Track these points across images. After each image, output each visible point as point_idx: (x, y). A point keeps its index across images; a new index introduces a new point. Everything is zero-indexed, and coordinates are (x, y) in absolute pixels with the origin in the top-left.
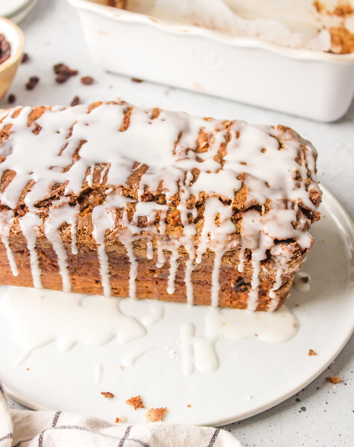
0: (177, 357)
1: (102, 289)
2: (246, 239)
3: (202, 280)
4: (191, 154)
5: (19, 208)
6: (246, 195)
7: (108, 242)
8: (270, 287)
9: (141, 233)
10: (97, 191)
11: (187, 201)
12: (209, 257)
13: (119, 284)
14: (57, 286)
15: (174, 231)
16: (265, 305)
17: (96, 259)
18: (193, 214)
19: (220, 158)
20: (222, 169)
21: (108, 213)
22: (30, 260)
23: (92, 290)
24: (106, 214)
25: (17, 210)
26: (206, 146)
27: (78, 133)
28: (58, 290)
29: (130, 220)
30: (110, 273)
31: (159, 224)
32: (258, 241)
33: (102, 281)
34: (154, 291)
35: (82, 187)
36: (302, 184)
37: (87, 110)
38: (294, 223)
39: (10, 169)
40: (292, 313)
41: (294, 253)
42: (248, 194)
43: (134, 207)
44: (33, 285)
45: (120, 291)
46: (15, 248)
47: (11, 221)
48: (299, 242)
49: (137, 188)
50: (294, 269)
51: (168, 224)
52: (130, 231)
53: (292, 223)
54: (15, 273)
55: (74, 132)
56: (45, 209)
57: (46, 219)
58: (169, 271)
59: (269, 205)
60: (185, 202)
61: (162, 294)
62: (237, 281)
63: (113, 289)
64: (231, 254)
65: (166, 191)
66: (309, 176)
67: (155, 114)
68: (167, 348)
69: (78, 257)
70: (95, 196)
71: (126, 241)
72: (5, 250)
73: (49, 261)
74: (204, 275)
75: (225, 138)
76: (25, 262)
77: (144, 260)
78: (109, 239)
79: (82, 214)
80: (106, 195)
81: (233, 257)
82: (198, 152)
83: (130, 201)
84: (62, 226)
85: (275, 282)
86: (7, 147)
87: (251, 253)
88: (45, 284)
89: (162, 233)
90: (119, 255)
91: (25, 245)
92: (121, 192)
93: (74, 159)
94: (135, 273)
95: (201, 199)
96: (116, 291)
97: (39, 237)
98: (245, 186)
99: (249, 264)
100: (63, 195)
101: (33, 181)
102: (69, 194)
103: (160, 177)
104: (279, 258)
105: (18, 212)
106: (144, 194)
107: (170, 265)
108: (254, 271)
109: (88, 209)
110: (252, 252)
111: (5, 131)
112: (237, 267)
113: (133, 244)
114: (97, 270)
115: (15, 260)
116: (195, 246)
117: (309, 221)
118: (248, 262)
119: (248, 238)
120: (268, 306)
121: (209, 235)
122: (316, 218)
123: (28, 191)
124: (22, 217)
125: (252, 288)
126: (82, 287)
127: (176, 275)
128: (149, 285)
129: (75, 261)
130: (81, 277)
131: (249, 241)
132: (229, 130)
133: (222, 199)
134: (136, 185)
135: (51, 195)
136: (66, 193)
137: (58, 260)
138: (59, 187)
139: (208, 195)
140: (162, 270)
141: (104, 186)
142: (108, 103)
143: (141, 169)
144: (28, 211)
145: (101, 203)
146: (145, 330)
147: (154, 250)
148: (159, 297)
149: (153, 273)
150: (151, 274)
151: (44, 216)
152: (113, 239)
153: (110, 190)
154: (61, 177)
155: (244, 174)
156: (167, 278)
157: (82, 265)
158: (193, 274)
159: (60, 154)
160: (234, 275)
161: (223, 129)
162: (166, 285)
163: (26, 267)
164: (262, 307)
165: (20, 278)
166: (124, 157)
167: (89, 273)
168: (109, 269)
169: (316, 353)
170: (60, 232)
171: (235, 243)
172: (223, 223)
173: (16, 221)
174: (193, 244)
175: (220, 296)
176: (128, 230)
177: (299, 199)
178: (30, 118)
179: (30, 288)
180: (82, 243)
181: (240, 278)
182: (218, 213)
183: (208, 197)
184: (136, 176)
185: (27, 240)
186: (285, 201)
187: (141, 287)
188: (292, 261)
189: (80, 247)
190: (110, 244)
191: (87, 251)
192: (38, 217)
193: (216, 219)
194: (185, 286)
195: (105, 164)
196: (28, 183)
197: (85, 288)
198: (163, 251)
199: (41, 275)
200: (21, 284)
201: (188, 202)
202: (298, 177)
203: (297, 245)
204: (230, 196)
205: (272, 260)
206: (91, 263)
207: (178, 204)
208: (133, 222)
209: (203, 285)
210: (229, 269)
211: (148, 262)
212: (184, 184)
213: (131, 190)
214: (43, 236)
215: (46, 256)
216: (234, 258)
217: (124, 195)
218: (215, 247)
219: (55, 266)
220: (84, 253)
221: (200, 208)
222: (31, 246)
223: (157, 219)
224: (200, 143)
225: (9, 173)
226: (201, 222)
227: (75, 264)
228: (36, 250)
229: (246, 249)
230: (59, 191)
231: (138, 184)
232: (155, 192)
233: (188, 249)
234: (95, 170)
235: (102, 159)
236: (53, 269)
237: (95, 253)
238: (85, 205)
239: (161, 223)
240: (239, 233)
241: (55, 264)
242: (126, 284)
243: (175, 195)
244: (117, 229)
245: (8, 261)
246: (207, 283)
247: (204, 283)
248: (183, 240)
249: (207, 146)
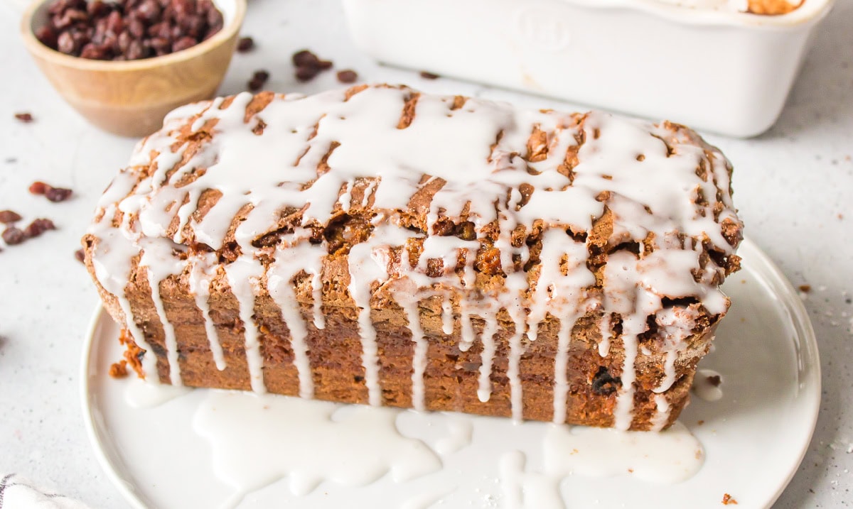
0: (495, 505)
1: (366, 391)
2: (612, 297)
3: (538, 373)
4: (518, 161)
5: (226, 249)
6: (612, 225)
7: (376, 303)
8: (655, 384)
9: (433, 286)
10: (358, 219)
11: (511, 233)
12: (549, 328)
13: (395, 383)
14: (289, 388)
15: (489, 282)
16: (645, 419)
17: (356, 336)
18: (522, 255)
19: (567, 168)
20: (571, 185)
21: (376, 254)
22: (245, 340)
23: (349, 395)
24: (372, 256)
25: (222, 253)
26: (544, 151)
27: (327, 131)
28: (292, 394)
29: (414, 264)
30: (379, 363)
31: (463, 271)
32: (634, 300)
33: (366, 378)
34: (456, 396)
35: (333, 213)
36: (709, 210)
37: (343, 97)
38: (697, 272)
39: (212, 187)
40: (692, 434)
41: (696, 321)
42: (615, 223)
43: (422, 244)
44: (250, 386)
45: (396, 396)
46: (220, 319)
47: (213, 271)
48: (704, 303)
49: (426, 211)
50: (696, 351)
51: (479, 271)
52: (414, 284)
53: (692, 272)
54: (221, 365)
55: (320, 131)
56: (269, 249)
57: (270, 265)
58: (480, 358)
59: (652, 242)
60: (508, 234)
61: (469, 401)
62: (597, 375)
63: (384, 391)
64: (586, 323)
65: (475, 217)
66: (719, 198)
67: (457, 102)
68: (477, 490)
69: (326, 333)
70: (354, 227)
71: (407, 300)
72: (202, 322)
73: (276, 342)
74: (541, 365)
75: (576, 139)
76: (236, 343)
77: (438, 336)
78: (377, 298)
79: (331, 257)
80: (373, 227)
81: (590, 328)
82: (531, 161)
83: (413, 235)
84: (296, 276)
85: (663, 375)
86: (209, 154)
87: (621, 321)
88: (270, 384)
89: (469, 286)
90: (395, 328)
91: (236, 311)
92: (399, 220)
93: (319, 171)
94: (423, 362)
95: (536, 231)
96: (391, 396)
97: (259, 295)
98: (610, 212)
99: (617, 340)
100: (299, 225)
101: (250, 205)
102: (309, 223)
103: (465, 195)
104: (670, 330)
105: (224, 255)
106: (438, 222)
107: (483, 345)
108: (626, 355)
109: (342, 250)
110: (624, 319)
111: (206, 130)
112: (598, 347)
113: (419, 307)
114: (358, 357)
115: (219, 340)
116: (526, 309)
117: (722, 270)
118: (616, 338)
119: (615, 294)
120: (651, 420)
121: (549, 290)
122: (733, 267)
123: (241, 220)
124: (231, 264)
125: (622, 388)
126: (333, 389)
127: (493, 365)
128: (447, 383)
129: (320, 341)
130: (330, 371)
131: (617, 300)
132: (582, 126)
133: (572, 231)
134: (424, 207)
135: (280, 225)
136: (304, 222)
137: (291, 339)
138: (293, 213)
139: (548, 224)
140: (468, 356)
141: (369, 211)
142: (378, 86)
143: (434, 184)
144: (242, 253)
145: (363, 238)
146: (440, 461)
147: (456, 317)
148: (464, 407)
149: (454, 362)
150: (450, 364)
151: (266, 261)
152: (383, 298)
153: (380, 217)
154: (296, 199)
155: (609, 192)
156: (477, 370)
157: (332, 348)
158: (521, 363)
159: (296, 164)
160: (593, 363)
161: (572, 126)
162: (476, 384)
163: (239, 353)
164: (640, 422)
165: (230, 374)
166: (403, 167)
167: (345, 364)
168: (378, 355)
169: (736, 500)
170: (295, 287)
171: (594, 303)
172: (573, 270)
173: (221, 270)
174: (522, 304)
175: (569, 403)
176: (409, 281)
177: (704, 234)
178: (248, 110)
179: (245, 393)
180: (332, 307)
181: (603, 370)
182: (566, 255)
183: (547, 228)
184: (425, 195)
185: (238, 302)
186: (681, 237)
187: (433, 387)
188: (693, 335)
189: (328, 314)
190: (379, 307)
191: (341, 321)
192: (259, 263)
193: (561, 264)
194: (509, 384)
195: (372, 179)
196: (243, 208)
197: (336, 391)
198: (471, 319)
199: (263, 368)
200: (230, 386)
201: (513, 235)
202: (700, 200)
203: (702, 308)
204: (586, 227)
205: (659, 335)
206: (347, 345)
207: (496, 238)
208: (420, 268)
209: (539, 384)
210: (585, 353)
211: (445, 341)
212: (507, 207)
213: (415, 216)
214: (266, 294)
215: (270, 332)
216: (591, 330)
217: (404, 226)
218: (560, 309)
219: (286, 351)
220: (335, 325)
221: (534, 246)
222: (245, 314)
223: (461, 263)
224: (533, 147)
225: (211, 193)
226: (535, 268)
227: (319, 346)
228: (255, 321)
229: (613, 314)
230: (292, 219)
231: (428, 206)
232: (456, 218)
233: (514, 314)
234: (354, 186)
235: (365, 171)
236: (283, 357)
237: (354, 326)
238: (337, 242)
239: (468, 270)
240: (601, 287)
241: (286, 347)
242: (406, 382)
243: (492, 223)
244: (391, 279)
245: (208, 343)
246: (547, 379)
247: (541, 379)
248: (504, 299)
249: (546, 150)
